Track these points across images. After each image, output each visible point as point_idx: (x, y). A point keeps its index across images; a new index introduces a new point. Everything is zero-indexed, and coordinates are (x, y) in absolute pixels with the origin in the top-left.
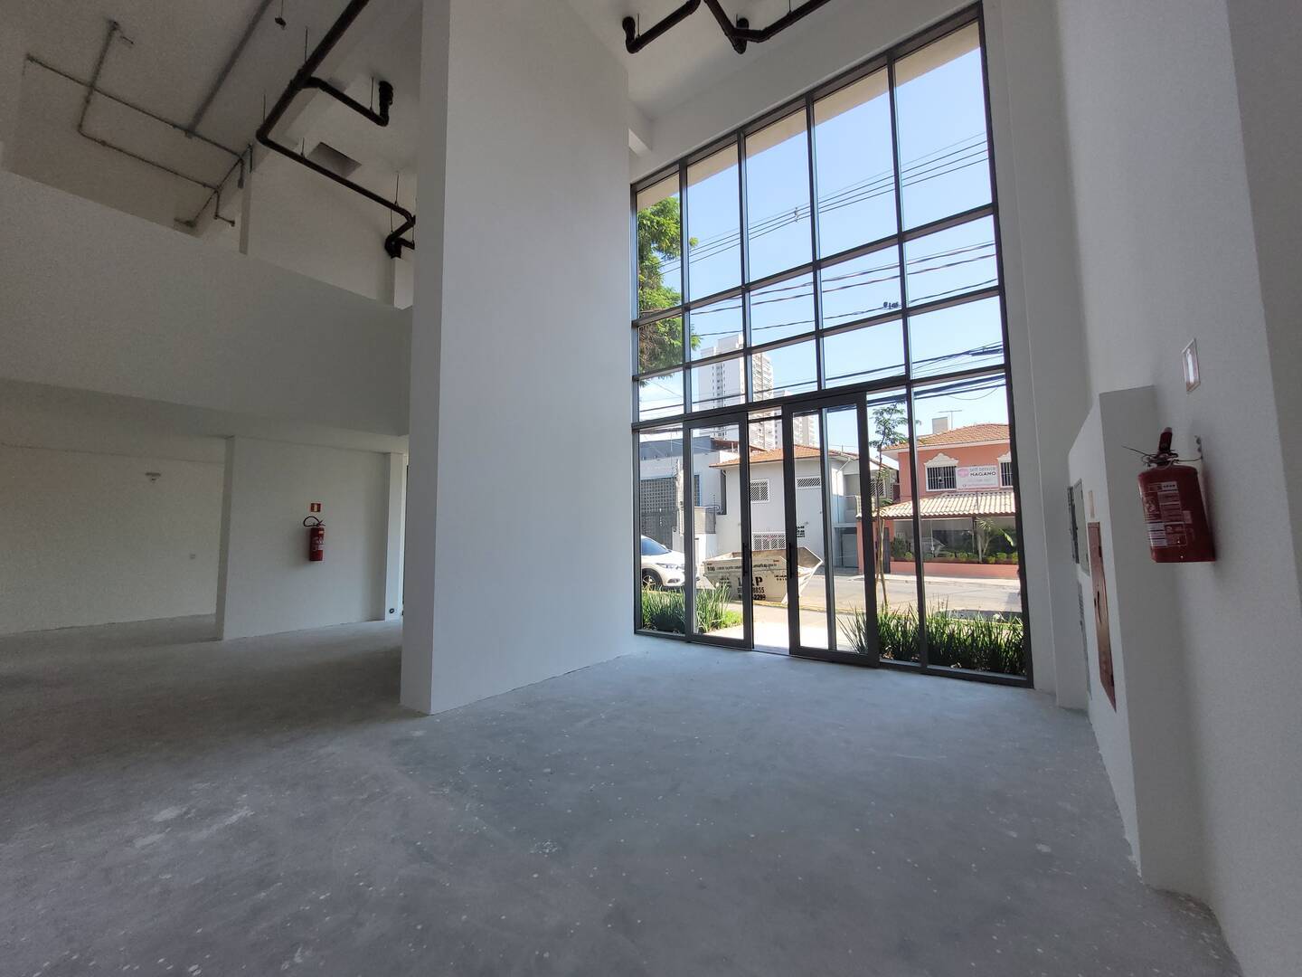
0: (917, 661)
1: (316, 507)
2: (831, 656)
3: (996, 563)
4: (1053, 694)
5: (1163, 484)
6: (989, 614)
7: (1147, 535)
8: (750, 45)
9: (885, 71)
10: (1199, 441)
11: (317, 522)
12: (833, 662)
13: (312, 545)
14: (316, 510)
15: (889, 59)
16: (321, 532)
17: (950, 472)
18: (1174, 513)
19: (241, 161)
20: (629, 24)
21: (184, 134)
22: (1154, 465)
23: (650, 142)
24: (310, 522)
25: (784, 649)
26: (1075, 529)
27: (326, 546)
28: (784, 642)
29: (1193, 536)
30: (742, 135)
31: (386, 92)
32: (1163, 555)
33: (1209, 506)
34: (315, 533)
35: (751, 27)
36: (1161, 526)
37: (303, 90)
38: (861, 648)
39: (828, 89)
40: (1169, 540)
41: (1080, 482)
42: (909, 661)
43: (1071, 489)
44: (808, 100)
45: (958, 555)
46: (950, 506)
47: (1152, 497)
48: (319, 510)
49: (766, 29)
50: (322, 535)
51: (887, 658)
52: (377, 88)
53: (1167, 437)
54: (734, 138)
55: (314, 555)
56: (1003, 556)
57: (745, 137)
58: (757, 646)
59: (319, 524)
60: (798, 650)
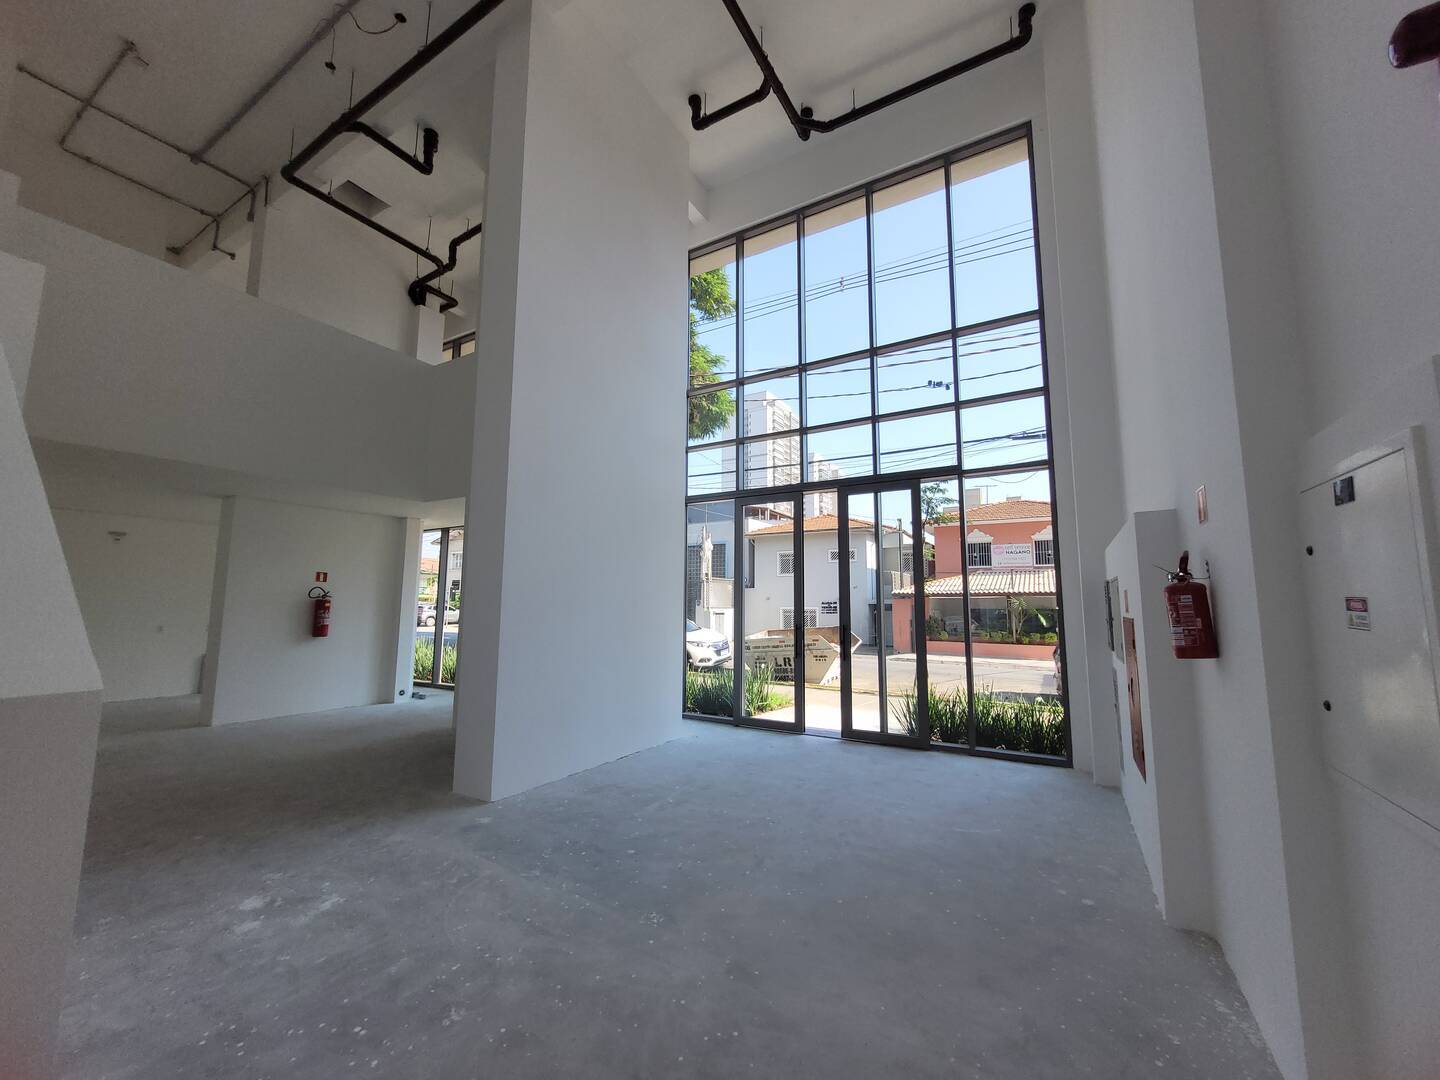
0: (963, 743)
1: (322, 576)
2: (882, 739)
3: (1030, 643)
4: (1089, 774)
5: (1182, 597)
6: (1030, 697)
7: (1169, 636)
8: (813, 133)
9: (942, 171)
10: (1207, 564)
11: (322, 593)
12: (885, 745)
13: (317, 619)
14: (321, 579)
15: (946, 161)
16: (327, 605)
17: (985, 549)
18: (1189, 619)
19: (252, 192)
20: (695, 101)
21: (189, 159)
22: (1176, 581)
23: (706, 212)
24: (317, 593)
25: (835, 733)
26: (1111, 619)
27: (332, 620)
28: (836, 725)
29: (1204, 639)
30: (801, 217)
31: (431, 139)
32: (1182, 653)
33: (1214, 617)
34: (320, 606)
35: (816, 117)
36: (1180, 629)
37: (345, 133)
38: (911, 731)
39: (884, 183)
40: (1186, 641)
41: (1116, 579)
42: (957, 743)
43: (1108, 583)
44: (868, 190)
45: (993, 634)
46: (985, 583)
47: (1174, 606)
48: (325, 580)
49: (830, 121)
50: (329, 608)
51: (936, 740)
52: (421, 134)
53: (1184, 561)
54: (794, 217)
55: (318, 630)
56: (1037, 637)
57: (804, 218)
58: (810, 730)
59: (325, 596)
60: (849, 734)
